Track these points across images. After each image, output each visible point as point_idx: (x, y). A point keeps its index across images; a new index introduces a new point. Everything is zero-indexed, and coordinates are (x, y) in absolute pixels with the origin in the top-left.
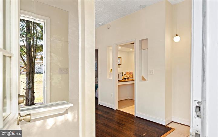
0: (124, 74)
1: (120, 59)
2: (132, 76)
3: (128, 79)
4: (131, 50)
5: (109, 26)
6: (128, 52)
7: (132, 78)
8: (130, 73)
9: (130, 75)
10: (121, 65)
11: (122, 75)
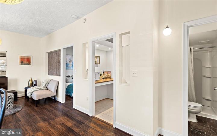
0: (102, 74)
1: (99, 58)
2: (110, 76)
3: (106, 78)
4: (110, 49)
5: (85, 19)
6: (107, 51)
7: (110, 78)
8: (109, 72)
9: (108, 74)
10: (99, 64)
11: (101, 75)
